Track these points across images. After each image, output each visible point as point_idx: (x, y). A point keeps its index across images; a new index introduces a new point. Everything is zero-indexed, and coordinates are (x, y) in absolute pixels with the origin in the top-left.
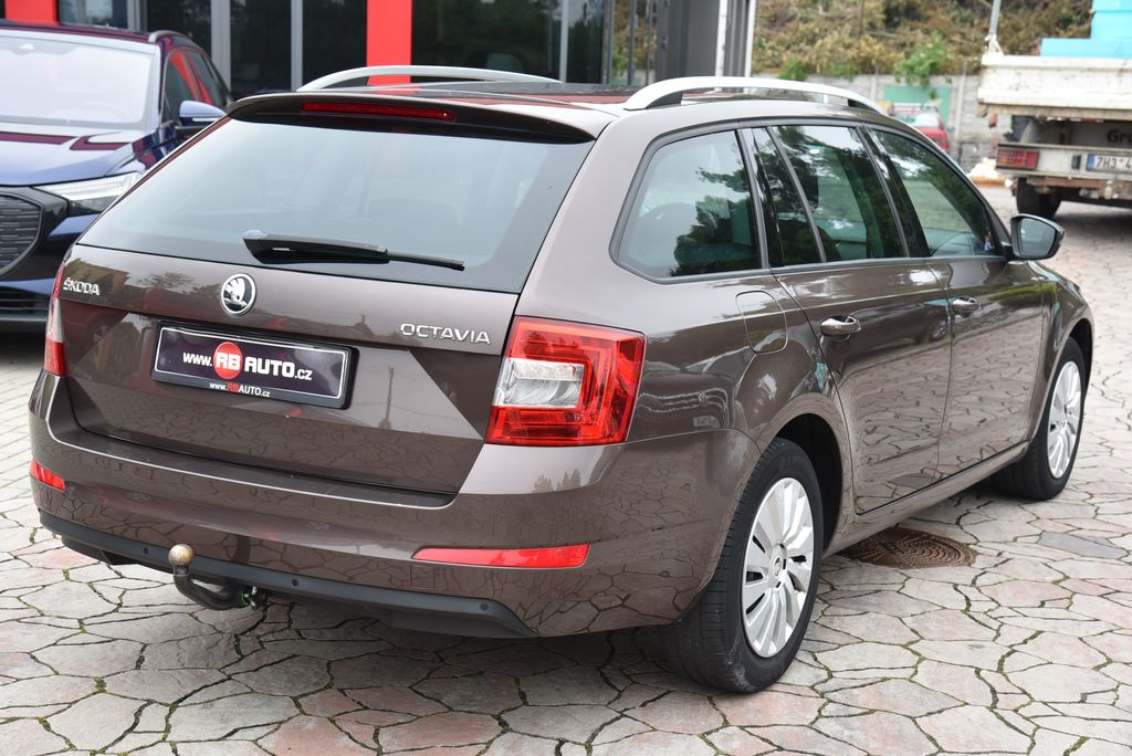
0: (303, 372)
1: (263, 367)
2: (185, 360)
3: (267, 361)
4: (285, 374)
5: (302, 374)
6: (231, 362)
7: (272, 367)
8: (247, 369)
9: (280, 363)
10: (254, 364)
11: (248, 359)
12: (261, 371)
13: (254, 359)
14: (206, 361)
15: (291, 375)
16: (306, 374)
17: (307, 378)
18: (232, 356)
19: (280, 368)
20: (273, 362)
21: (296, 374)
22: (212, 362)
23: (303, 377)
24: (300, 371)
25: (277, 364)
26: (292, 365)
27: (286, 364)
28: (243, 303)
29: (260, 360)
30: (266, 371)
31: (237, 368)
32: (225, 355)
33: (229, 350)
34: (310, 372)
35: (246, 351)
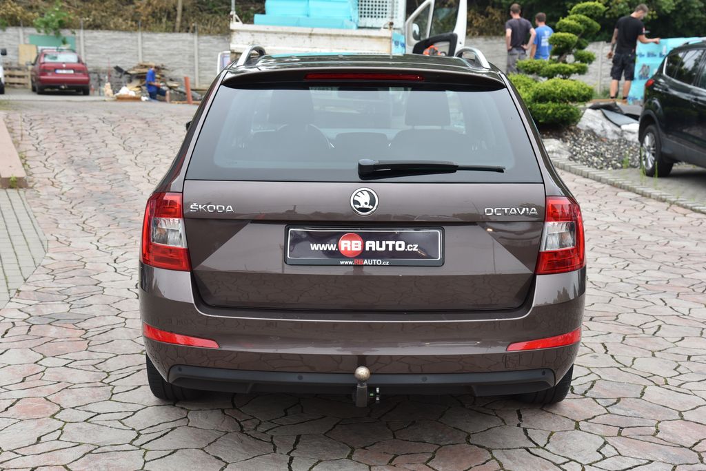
0: (411, 246)
1: (381, 246)
2: (313, 249)
3: (384, 243)
4: (397, 249)
5: (410, 248)
6: (353, 246)
7: (387, 246)
8: (367, 249)
9: (394, 242)
10: (372, 245)
11: (368, 243)
12: (378, 249)
13: (373, 242)
14: (332, 247)
15: (403, 249)
16: (414, 247)
17: (415, 249)
18: (354, 242)
19: (394, 246)
20: (388, 242)
21: (406, 248)
22: (337, 247)
23: (411, 250)
24: (408, 246)
25: (391, 243)
26: (403, 243)
27: (398, 243)
28: (371, 207)
29: (378, 242)
30: (384, 248)
31: (360, 249)
32: (348, 242)
33: (351, 238)
34: (416, 246)
35: (365, 238)
